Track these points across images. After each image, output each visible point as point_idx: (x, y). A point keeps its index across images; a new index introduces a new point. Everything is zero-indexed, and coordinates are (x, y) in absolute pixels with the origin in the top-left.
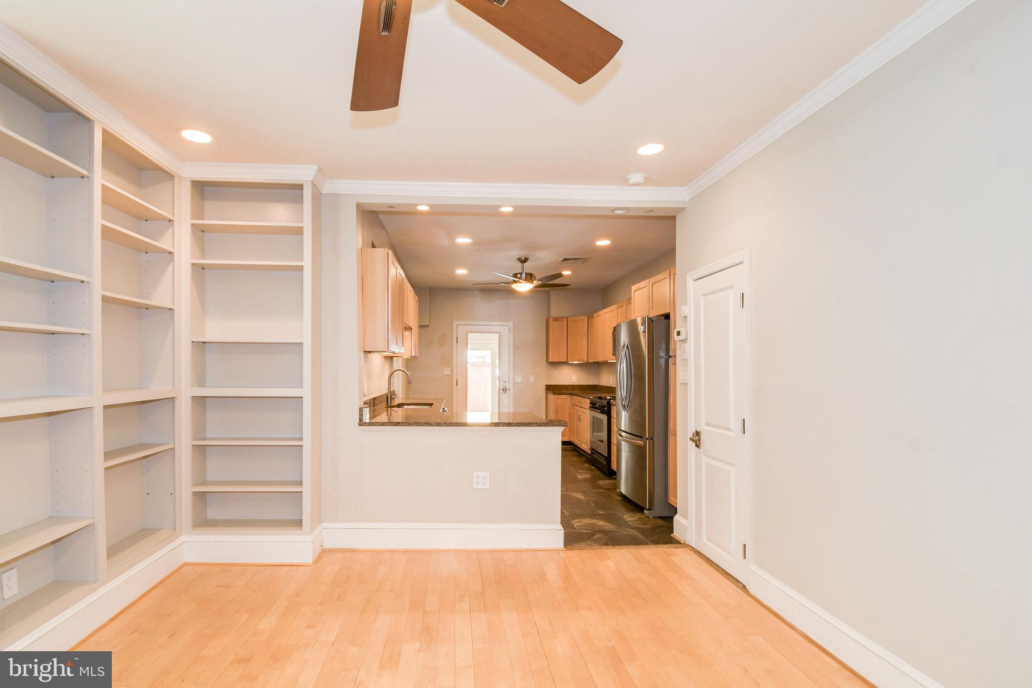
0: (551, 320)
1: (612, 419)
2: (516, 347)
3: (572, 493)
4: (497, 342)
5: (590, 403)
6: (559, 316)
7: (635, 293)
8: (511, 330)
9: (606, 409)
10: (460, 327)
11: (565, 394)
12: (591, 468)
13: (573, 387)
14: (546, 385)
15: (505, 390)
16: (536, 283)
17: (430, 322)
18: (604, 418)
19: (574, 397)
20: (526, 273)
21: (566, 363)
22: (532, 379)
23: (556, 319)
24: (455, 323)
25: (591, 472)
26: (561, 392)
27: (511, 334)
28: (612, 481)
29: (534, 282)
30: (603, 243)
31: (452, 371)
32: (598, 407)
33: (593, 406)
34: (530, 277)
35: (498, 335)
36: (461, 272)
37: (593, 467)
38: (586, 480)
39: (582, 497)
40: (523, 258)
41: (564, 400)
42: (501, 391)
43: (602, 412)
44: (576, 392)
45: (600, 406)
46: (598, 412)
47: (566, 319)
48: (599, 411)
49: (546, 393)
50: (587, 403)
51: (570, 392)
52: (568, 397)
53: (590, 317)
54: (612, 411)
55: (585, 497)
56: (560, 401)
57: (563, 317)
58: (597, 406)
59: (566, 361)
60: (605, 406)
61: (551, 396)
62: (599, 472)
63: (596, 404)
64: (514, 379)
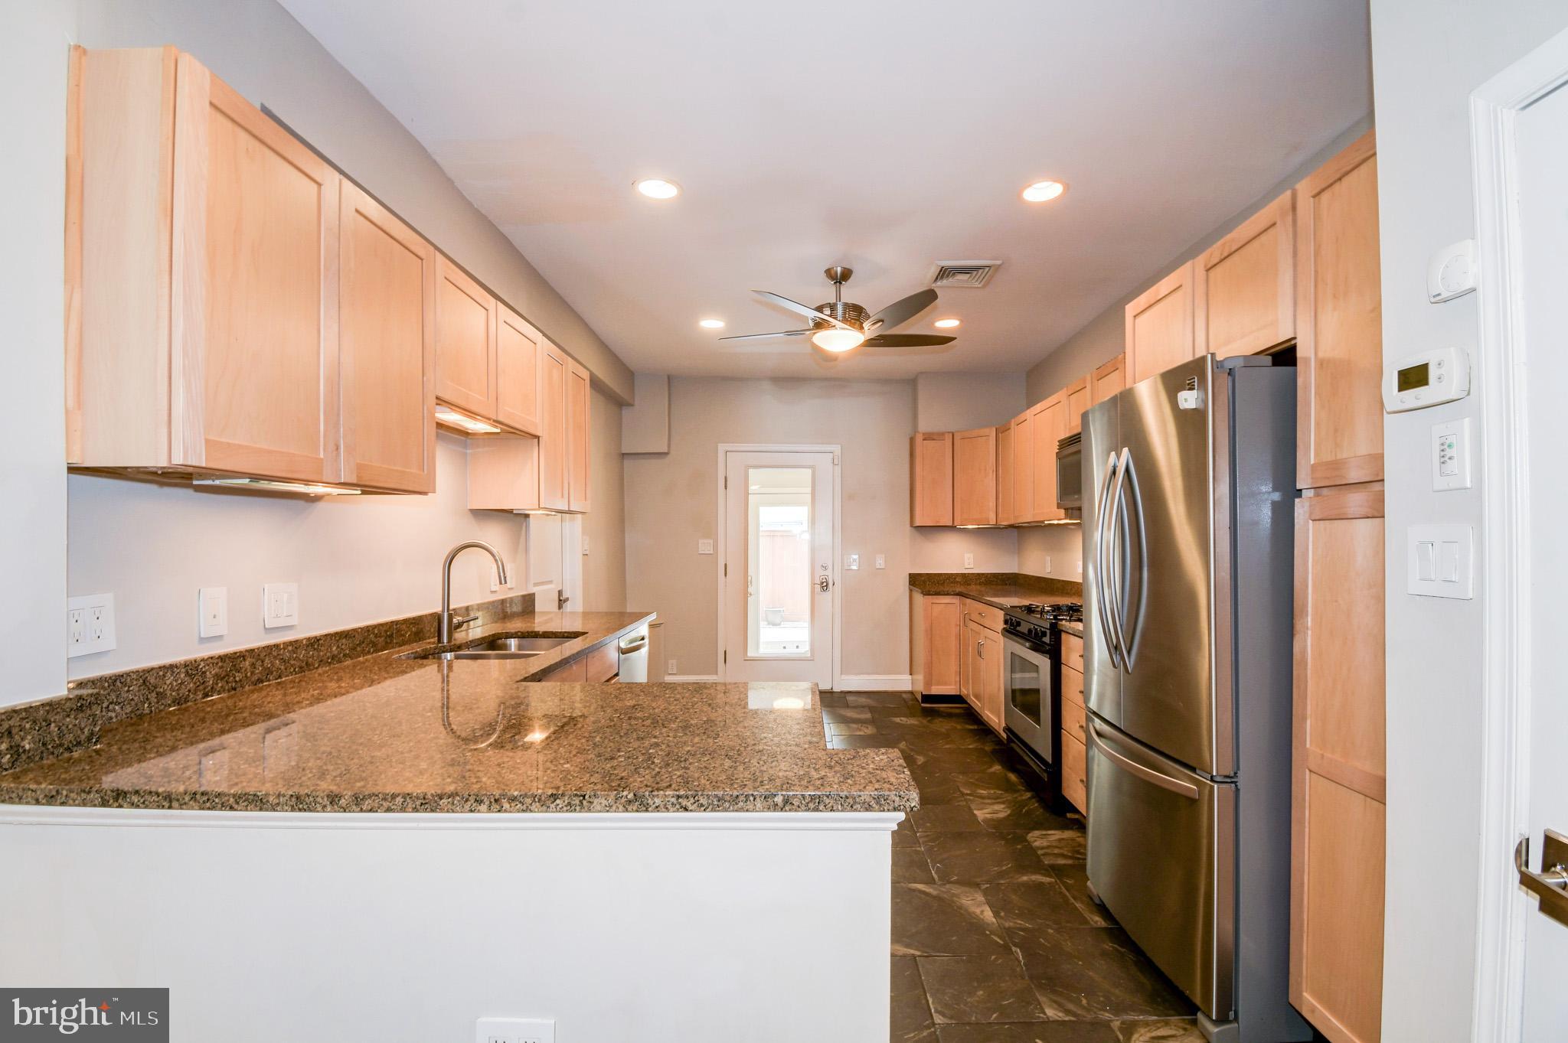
0: (919, 438)
1: (1063, 667)
2: (849, 497)
3: (956, 890)
4: (809, 490)
5: (1006, 622)
6: (936, 429)
7: (1137, 321)
8: (836, 462)
9: (1047, 639)
10: (731, 457)
11: (948, 594)
12: (1008, 780)
13: (967, 579)
14: (910, 574)
15: (825, 586)
16: (870, 330)
17: (669, 446)
18: (1044, 662)
19: (968, 601)
20: (846, 306)
21: (952, 528)
22: (880, 562)
23: (929, 437)
24: (722, 448)
25: (1009, 797)
26: (941, 588)
27: (838, 469)
28: (1068, 834)
29: (866, 325)
30: (1043, 192)
31: (715, 547)
32: (1026, 632)
33: (1012, 628)
34: (856, 314)
35: (809, 471)
36: (712, 324)
37: (1013, 777)
38: (996, 824)
39: (988, 915)
40: (839, 270)
41: (948, 607)
42: (818, 588)
43: (1037, 648)
44: (973, 589)
45: (1030, 631)
46: (1025, 646)
47: (951, 435)
48: (1027, 644)
49: (911, 590)
50: (998, 620)
51: (958, 590)
52: (956, 600)
53: (1002, 430)
54: (1063, 648)
55: (996, 914)
56: (937, 609)
57: (943, 434)
58: (1024, 628)
59: (951, 524)
60: (1044, 634)
61: (919, 598)
62: (1028, 795)
63: (1019, 624)
64: (842, 562)
